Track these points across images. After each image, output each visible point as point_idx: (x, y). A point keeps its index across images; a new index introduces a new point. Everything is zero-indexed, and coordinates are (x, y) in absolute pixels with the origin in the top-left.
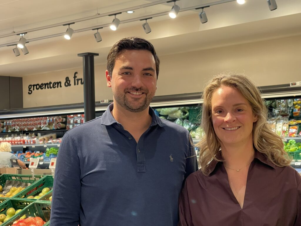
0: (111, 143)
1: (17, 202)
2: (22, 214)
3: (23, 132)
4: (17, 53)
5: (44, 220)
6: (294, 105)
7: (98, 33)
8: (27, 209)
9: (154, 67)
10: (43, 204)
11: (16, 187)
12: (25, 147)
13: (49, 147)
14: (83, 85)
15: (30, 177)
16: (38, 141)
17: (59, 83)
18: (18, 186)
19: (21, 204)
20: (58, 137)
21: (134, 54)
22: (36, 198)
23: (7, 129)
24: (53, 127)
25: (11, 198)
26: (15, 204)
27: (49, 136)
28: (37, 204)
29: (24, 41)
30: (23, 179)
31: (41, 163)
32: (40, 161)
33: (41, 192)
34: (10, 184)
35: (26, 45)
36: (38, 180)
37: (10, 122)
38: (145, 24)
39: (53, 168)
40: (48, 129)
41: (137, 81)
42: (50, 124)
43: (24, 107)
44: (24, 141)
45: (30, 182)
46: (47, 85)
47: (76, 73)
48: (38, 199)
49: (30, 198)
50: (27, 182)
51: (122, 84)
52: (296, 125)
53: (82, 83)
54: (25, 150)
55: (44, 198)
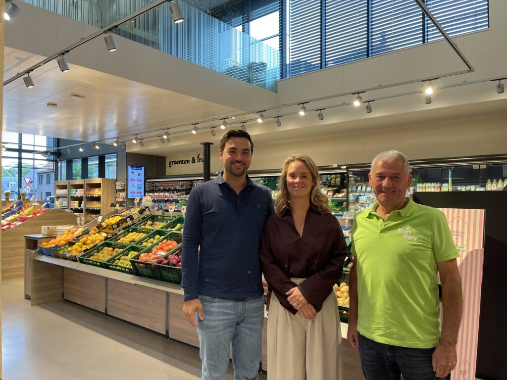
0: (221, 195)
1: (161, 231)
2: (164, 239)
3: (165, 190)
4: (163, 141)
5: (178, 243)
6: (331, 178)
7: (213, 130)
8: (167, 236)
9: (250, 149)
10: (177, 233)
11: (160, 223)
12: (166, 199)
13: (181, 200)
14: (203, 163)
15: (170, 217)
16: (175, 196)
17: (188, 161)
18: (162, 222)
19: (164, 233)
20: (187, 194)
21: (238, 139)
22: (173, 229)
23: (156, 188)
24: (184, 188)
25: (158, 229)
26: (160, 233)
27: (181, 193)
28: (173, 233)
29: (167, 134)
30: (165, 218)
31: (176, 210)
32: (176, 208)
33: (176, 226)
34: (157, 220)
35: (169, 136)
36: (174, 219)
37: (158, 184)
38: (242, 126)
39: (184, 212)
40: (181, 189)
41: (239, 157)
42: (182, 186)
43: (166, 175)
44: (166, 196)
45: (169, 219)
46: (181, 162)
47: (199, 155)
48: (174, 230)
49: (169, 229)
50: (167, 220)
51: (229, 158)
52: (332, 191)
53: (202, 161)
54: (166, 201)
55: (177, 230)
